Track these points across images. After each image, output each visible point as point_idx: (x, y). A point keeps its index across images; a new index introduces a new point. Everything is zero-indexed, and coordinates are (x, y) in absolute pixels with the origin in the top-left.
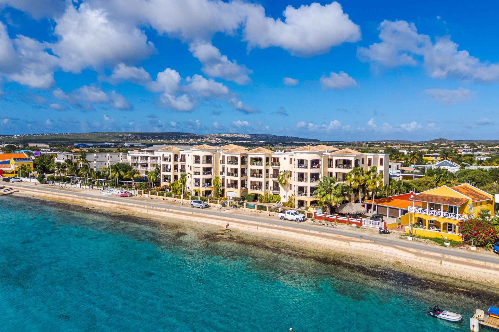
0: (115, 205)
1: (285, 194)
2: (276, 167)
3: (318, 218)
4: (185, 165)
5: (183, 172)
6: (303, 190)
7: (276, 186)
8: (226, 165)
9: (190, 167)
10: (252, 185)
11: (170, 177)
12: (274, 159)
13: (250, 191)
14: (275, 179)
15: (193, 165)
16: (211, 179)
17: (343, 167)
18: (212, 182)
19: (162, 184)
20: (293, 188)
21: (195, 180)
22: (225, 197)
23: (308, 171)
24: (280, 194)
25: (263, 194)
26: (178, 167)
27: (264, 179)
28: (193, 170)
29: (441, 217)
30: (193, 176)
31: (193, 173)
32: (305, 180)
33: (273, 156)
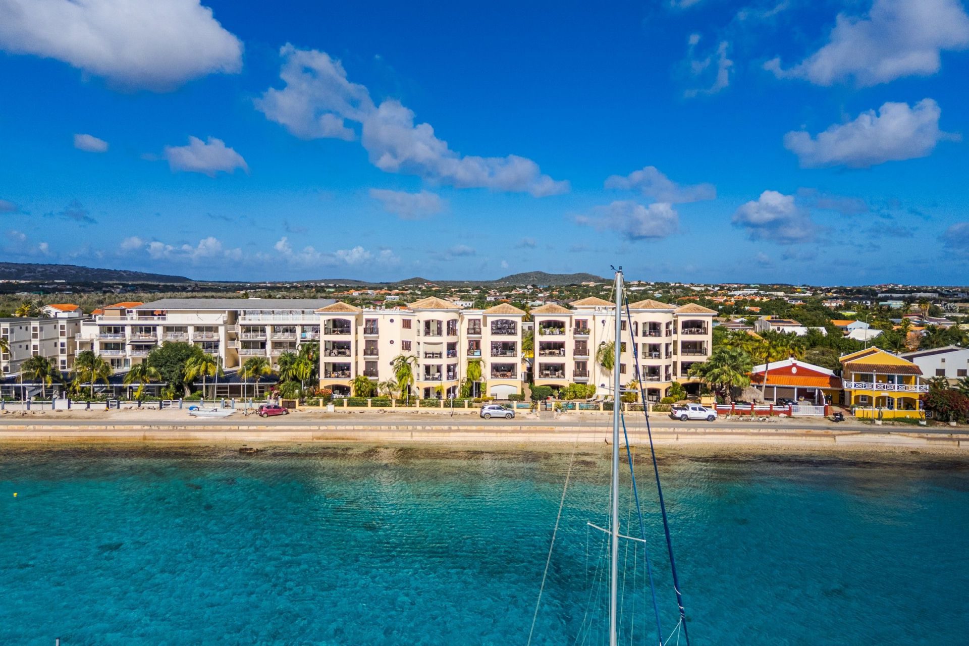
1: (605, 380)
2: (581, 337)
3: (720, 412)
4: (376, 342)
5: (372, 354)
6: (653, 371)
7: (581, 369)
8: (487, 338)
9: (398, 345)
10: (541, 371)
11: (347, 367)
12: (578, 323)
13: (539, 382)
14: (580, 358)
15: (424, 339)
16: (455, 365)
17: (691, 333)
18: (457, 370)
19: (324, 382)
20: (630, 370)
21: (428, 369)
22: (488, 395)
23: (662, 340)
24: (588, 383)
25: (567, 385)
26: (362, 346)
27: (568, 360)
28: (422, 349)
29: (896, 391)
30: (423, 361)
31: (422, 355)
32: (659, 357)
33: (575, 318)
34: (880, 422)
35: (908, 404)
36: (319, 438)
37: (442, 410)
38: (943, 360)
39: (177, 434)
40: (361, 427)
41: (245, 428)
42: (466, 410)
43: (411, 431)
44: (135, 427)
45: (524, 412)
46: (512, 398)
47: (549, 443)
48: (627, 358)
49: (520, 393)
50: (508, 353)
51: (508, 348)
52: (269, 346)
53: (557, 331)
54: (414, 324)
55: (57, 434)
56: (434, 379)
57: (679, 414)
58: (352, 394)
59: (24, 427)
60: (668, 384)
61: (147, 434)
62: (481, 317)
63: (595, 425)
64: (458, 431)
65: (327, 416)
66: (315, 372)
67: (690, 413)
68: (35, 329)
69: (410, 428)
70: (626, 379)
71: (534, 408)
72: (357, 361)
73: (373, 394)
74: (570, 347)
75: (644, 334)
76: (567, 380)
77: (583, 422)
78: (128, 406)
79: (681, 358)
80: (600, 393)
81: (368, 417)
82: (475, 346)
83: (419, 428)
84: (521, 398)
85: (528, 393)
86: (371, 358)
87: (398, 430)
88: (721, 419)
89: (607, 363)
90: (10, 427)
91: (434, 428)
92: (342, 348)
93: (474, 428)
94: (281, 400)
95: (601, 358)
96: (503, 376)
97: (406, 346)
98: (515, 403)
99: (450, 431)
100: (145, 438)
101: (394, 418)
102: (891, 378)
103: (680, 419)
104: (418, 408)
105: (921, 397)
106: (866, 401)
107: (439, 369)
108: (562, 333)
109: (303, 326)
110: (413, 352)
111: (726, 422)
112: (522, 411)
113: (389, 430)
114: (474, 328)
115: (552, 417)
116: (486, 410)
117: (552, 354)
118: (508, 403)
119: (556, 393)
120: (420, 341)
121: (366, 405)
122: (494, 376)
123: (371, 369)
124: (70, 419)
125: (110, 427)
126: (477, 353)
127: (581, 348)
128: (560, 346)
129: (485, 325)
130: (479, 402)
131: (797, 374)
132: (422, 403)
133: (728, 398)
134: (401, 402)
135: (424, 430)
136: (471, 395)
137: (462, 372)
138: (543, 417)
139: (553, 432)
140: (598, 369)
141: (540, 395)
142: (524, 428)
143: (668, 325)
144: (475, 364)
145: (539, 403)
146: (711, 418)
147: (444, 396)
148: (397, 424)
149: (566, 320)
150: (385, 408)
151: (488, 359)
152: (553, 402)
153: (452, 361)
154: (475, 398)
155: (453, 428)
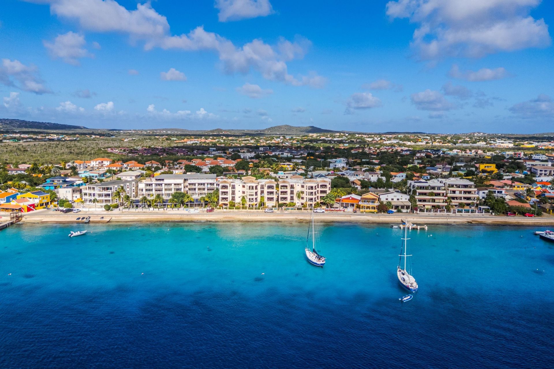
0: (222, 217)
1: (298, 201)
2: (292, 189)
3: (326, 210)
4: (235, 191)
5: (233, 194)
6: (311, 199)
7: (292, 198)
8: (266, 190)
9: (241, 192)
10: (281, 199)
11: (227, 198)
12: (291, 185)
13: (280, 202)
14: (292, 195)
15: (248, 191)
16: (257, 198)
17: (323, 188)
18: (257, 199)
19: (221, 202)
20: (305, 199)
21: (250, 199)
22: (266, 206)
23: (314, 191)
24: (294, 202)
25: (288, 203)
26: (231, 192)
27: (288, 196)
28: (248, 194)
29: (371, 205)
30: (249, 197)
31: (248, 195)
32: (313, 195)
33: (290, 184)
34: (365, 213)
35: (373, 208)
36: (225, 218)
37: (254, 210)
38: (388, 196)
39: (189, 217)
40: (235, 215)
41: (205, 215)
42: (260, 210)
43: (248, 216)
44: (178, 215)
45: (276, 211)
46: (273, 207)
47: (282, 219)
48: (304, 195)
49: (275, 205)
50: (272, 194)
51: (272, 193)
52: (197, 190)
53: (285, 188)
54: (246, 186)
55: (157, 217)
56: (251, 202)
57: (315, 211)
58: (229, 206)
59: (149, 215)
60: (316, 202)
61: (182, 217)
62: (264, 184)
63: (294, 214)
64: (259, 216)
65: (224, 212)
66: (218, 200)
67: (318, 211)
68: (128, 185)
69: (247, 215)
70: (304, 201)
71: (279, 210)
72: (229, 196)
73: (234, 206)
74: (289, 192)
75: (309, 189)
76: (288, 201)
77: (291, 213)
78: (170, 210)
79: (320, 195)
80: (297, 205)
81: (235, 212)
82: (262, 192)
83: (250, 215)
84: (275, 207)
85: (277, 205)
86: (233, 196)
87: (244, 216)
88: (326, 212)
89: (299, 197)
90: (145, 215)
91: (253, 215)
92: (225, 193)
93: (263, 215)
94: (210, 208)
95: (297, 195)
96: (270, 200)
97: (244, 192)
98: (274, 208)
99: (257, 216)
100: (181, 218)
101: (242, 213)
102: (365, 201)
103: (315, 212)
104: (247, 210)
105: (376, 206)
106: (363, 207)
107: (253, 199)
108: (287, 188)
109: (207, 183)
110: (245, 194)
111: (327, 213)
112: (275, 210)
113: (242, 216)
114: (262, 187)
115: (283, 212)
116: (266, 210)
117: (284, 194)
118: (272, 208)
119: (285, 205)
120: (248, 192)
121: (233, 209)
122: (268, 200)
123: (233, 199)
124: (157, 213)
125: (171, 215)
126: (263, 194)
127: (292, 192)
128: (286, 192)
129: (265, 186)
130: (264, 208)
131: (352, 199)
132: (249, 209)
133: (329, 207)
134: (243, 208)
135: (251, 216)
136: (261, 206)
137: (259, 200)
138: (281, 212)
139: (283, 216)
140: (297, 199)
141: (280, 206)
142: (276, 215)
143: (315, 187)
144: (262, 197)
145: (280, 208)
146: (323, 212)
147: (254, 206)
148: (244, 214)
149: (288, 185)
150: (239, 210)
151: (266, 196)
152: (284, 208)
153: (256, 197)
154: (262, 207)
155: (258, 215)
